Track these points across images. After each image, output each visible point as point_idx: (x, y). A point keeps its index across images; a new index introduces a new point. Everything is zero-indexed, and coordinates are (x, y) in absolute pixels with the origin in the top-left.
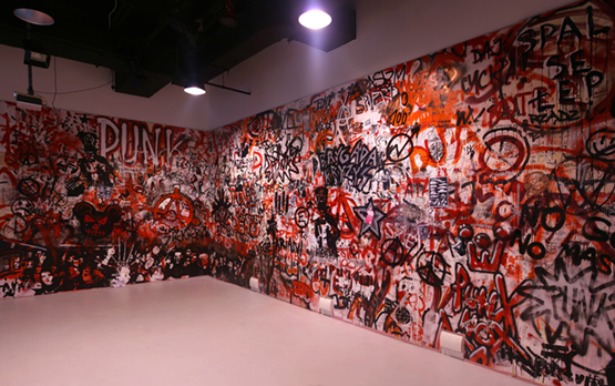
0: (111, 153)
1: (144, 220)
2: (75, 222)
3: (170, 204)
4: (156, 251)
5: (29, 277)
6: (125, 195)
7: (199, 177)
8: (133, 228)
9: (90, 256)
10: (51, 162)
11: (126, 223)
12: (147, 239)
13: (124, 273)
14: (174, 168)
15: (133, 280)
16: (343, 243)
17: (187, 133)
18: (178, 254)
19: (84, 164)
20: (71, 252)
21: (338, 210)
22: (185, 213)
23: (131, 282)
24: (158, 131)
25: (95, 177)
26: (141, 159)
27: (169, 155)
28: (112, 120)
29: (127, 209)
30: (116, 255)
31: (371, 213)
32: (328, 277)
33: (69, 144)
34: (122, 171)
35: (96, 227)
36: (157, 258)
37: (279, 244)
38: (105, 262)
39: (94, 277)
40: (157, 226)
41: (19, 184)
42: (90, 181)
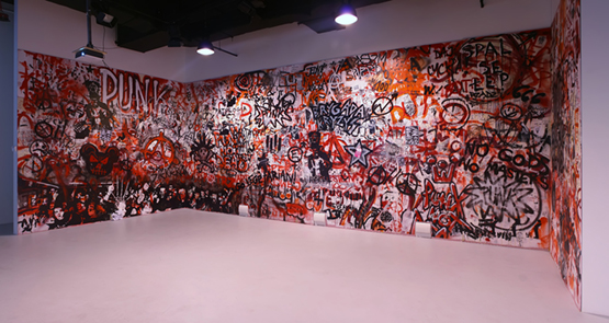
0: (110, 100)
1: (136, 160)
2: (81, 163)
3: (156, 146)
4: (146, 187)
5: (45, 212)
6: (122, 137)
7: (178, 123)
8: (128, 167)
9: (94, 192)
10: (62, 107)
11: (123, 163)
12: (139, 177)
13: (122, 207)
14: (160, 115)
15: (128, 214)
16: (336, 172)
17: (169, 84)
18: (163, 190)
19: (89, 109)
20: (79, 189)
21: (331, 148)
22: (168, 154)
23: (126, 215)
24: (147, 81)
25: (98, 121)
26: (134, 106)
27: (156, 103)
28: (112, 71)
29: (124, 150)
30: (114, 192)
31: (359, 150)
32: (321, 197)
33: (78, 91)
34: (119, 117)
35: (99, 167)
36: (147, 194)
37: (271, 175)
38: (106, 198)
39: (97, 212)
40: (147, 165)
41: (36, 127)
42: (94, 125)
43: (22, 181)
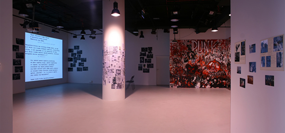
0: (195, 50)
1: (204, 69)
2: (186, 70)
3: (212, 64)
4: (208, 78)
5: (176, 83)
6: (199, 62)
7: (222, 55)
8: (201, 71)
9: (190, 79)
10: (181, 54)
11: (199, 70)
12: (205, 75)
13: (199, 85)
14: (214, 53)
15: (201, 87)
17: (218, 41)
18: (215, 80)
19: (188, 53)
20: (185, 77)
22: (218, 67)
23: (200, 87)
24: (208, 42)
25: (191, 57)
26: (203, 51)
27: (212, 48)
28: (195, 40)
29: (200, 66)
30: (196, 79)
33: (185, 48)
34: (198, 55)
35: (191, 71)
36: (208, 81)
38: (194, 81)
39: (191, 85)
40: (208, 71)
41: (174, 60)
42: (190, 58)
43: (171, 74)
